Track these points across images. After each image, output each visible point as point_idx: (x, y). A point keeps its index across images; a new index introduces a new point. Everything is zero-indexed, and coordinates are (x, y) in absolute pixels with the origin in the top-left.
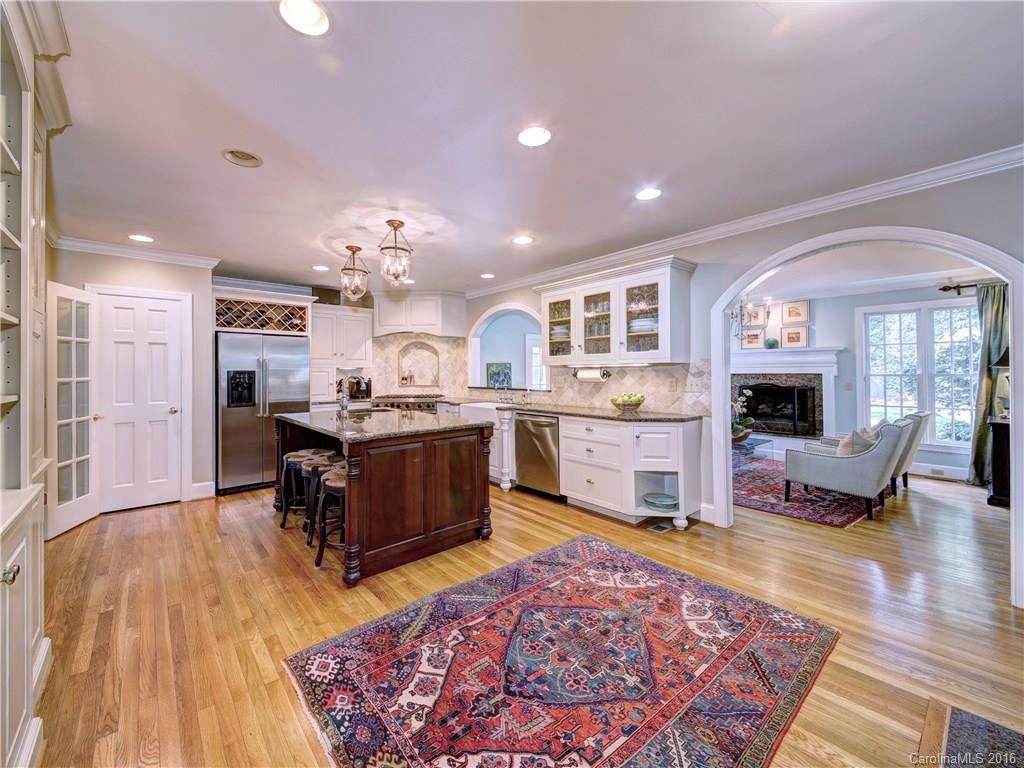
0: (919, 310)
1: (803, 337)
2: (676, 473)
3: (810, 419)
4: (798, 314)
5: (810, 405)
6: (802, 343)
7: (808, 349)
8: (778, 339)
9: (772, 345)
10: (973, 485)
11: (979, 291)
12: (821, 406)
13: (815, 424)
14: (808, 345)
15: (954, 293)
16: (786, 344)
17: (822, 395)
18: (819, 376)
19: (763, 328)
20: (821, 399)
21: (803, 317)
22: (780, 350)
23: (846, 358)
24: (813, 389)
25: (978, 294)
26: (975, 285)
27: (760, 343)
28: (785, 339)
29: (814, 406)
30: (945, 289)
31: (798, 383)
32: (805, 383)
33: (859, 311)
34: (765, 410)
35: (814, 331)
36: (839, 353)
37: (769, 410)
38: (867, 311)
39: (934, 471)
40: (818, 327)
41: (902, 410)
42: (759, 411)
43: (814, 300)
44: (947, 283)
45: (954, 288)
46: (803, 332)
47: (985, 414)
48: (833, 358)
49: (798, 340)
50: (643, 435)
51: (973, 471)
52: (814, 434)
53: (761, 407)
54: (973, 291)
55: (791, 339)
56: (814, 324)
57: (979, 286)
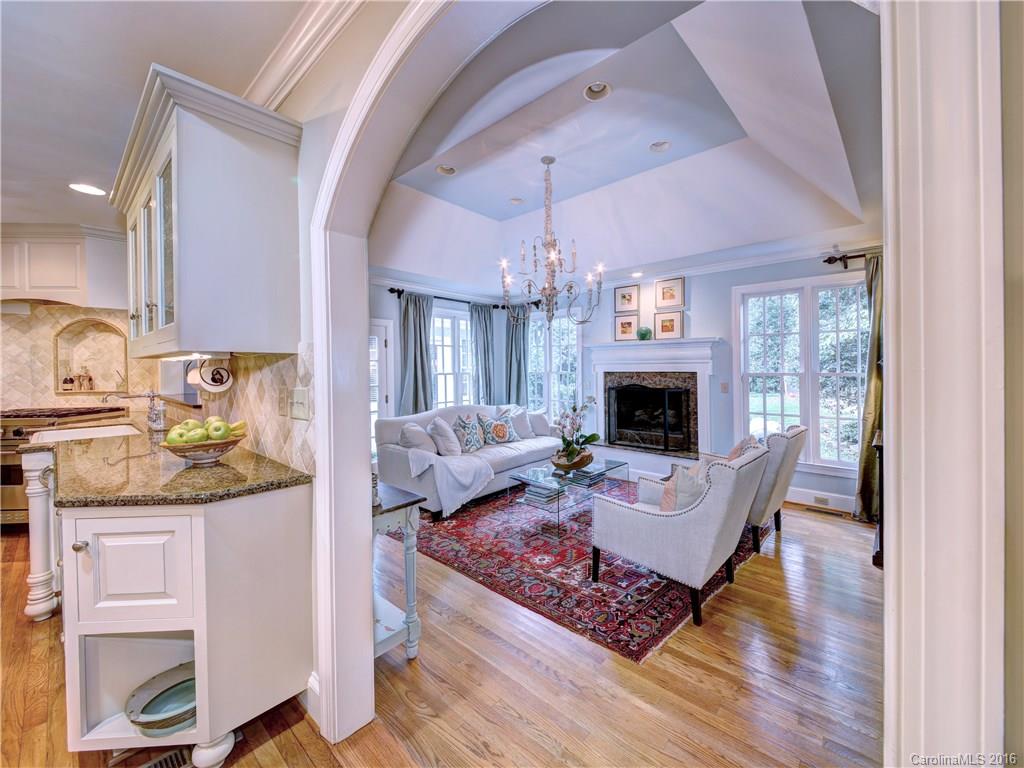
0: (802, 288)
1: (677, 325)
2: (188, 635)
3: (685, 430)
4: (672, 296)
5: (684, 412)
6: (676, 334)
7: (682, 340)
8: (652, 329)
9: (644, 336)
10: (860, 521)
11: (868, 262)
12: (696, 413)
13: (689, 437)
14: (683, 336)
15: (839, 265)
16: (660, 335)
17: (696, 399)
18: (693, 375)
19: (636, 313)
20: (696, 405)
21: (678, 300)
22: (652, 342)
23: (723, 351)
24: (687, 391)
25: (866, 268)
26: (864, 256)
27: (633, 334)
28: (659, 328)
29: (688, 413)
30: (831, 260)
31: (671, 384)
32: (679, 384)
33: (737, 291)
34: (642, 417)
35: (689, 317)
36: (715, 344)
37: (645, 417)
38: (744, 291)
39: (818, 500)
40: (692, 313)
41: (783, 420)
42: (636, 419)
43: (689, 278)
44: (832, 252)
45: (840, 259)
46: (676, 317)
47: (873, 427)
48: (707, 352)
49: (671, 329)
50: (108, 542)
51: (860, 502)
52: (689, 450)
53: (637, 413)
54: (861, 262)
55: (665, 329)
56: (689, 309)
57: (868, 256)
